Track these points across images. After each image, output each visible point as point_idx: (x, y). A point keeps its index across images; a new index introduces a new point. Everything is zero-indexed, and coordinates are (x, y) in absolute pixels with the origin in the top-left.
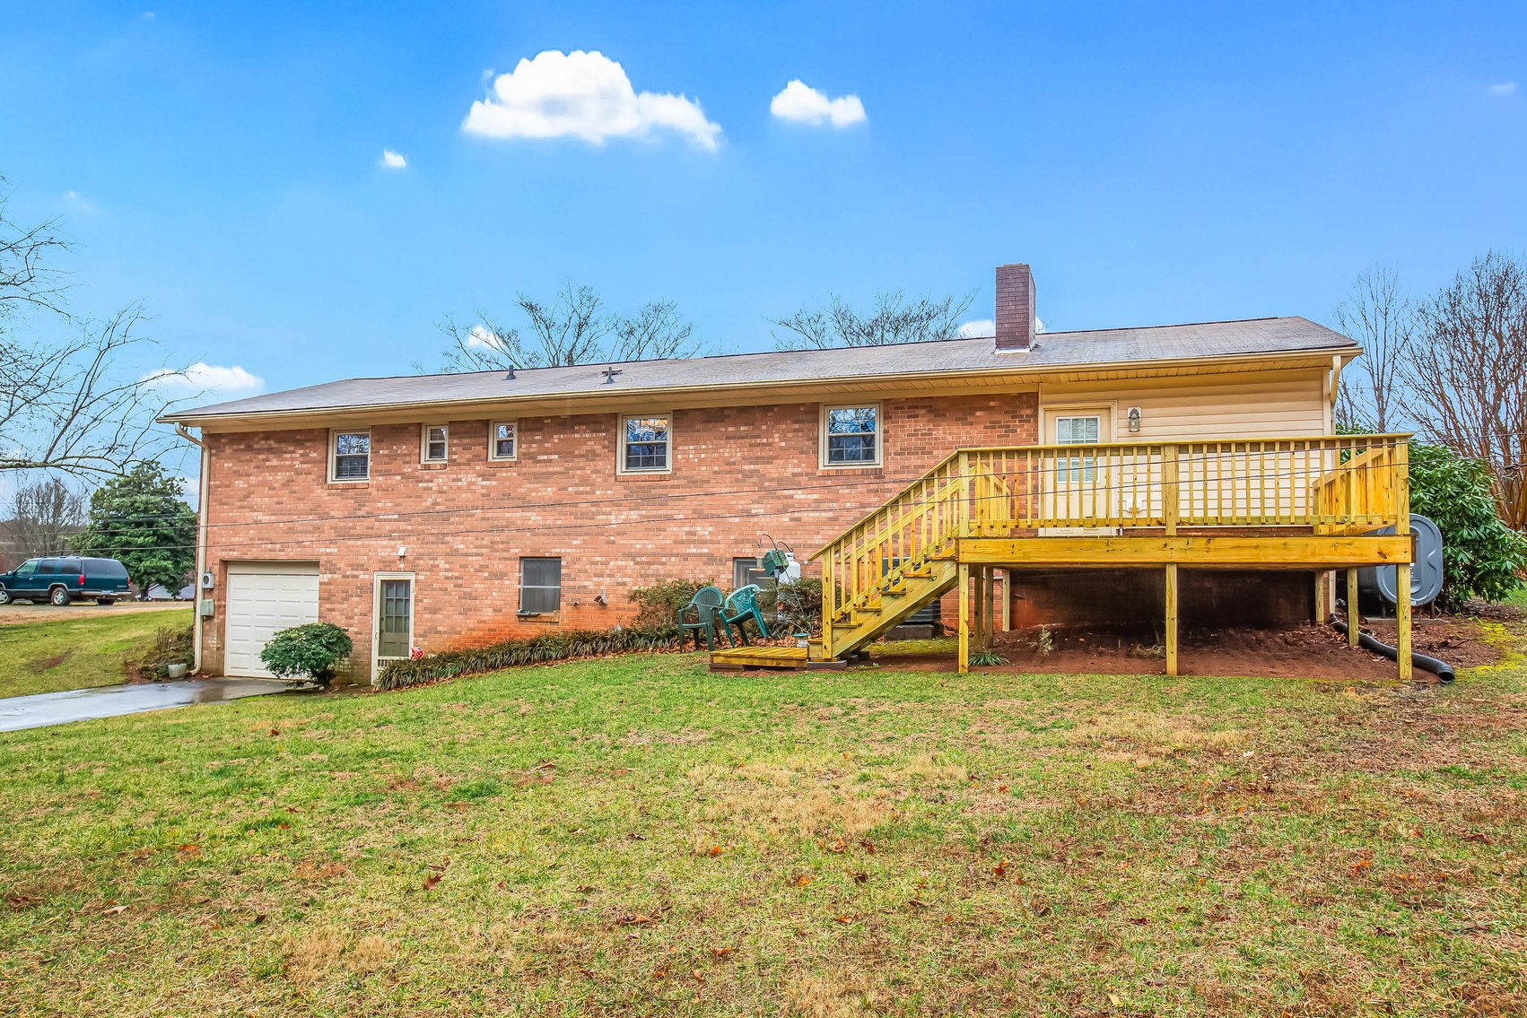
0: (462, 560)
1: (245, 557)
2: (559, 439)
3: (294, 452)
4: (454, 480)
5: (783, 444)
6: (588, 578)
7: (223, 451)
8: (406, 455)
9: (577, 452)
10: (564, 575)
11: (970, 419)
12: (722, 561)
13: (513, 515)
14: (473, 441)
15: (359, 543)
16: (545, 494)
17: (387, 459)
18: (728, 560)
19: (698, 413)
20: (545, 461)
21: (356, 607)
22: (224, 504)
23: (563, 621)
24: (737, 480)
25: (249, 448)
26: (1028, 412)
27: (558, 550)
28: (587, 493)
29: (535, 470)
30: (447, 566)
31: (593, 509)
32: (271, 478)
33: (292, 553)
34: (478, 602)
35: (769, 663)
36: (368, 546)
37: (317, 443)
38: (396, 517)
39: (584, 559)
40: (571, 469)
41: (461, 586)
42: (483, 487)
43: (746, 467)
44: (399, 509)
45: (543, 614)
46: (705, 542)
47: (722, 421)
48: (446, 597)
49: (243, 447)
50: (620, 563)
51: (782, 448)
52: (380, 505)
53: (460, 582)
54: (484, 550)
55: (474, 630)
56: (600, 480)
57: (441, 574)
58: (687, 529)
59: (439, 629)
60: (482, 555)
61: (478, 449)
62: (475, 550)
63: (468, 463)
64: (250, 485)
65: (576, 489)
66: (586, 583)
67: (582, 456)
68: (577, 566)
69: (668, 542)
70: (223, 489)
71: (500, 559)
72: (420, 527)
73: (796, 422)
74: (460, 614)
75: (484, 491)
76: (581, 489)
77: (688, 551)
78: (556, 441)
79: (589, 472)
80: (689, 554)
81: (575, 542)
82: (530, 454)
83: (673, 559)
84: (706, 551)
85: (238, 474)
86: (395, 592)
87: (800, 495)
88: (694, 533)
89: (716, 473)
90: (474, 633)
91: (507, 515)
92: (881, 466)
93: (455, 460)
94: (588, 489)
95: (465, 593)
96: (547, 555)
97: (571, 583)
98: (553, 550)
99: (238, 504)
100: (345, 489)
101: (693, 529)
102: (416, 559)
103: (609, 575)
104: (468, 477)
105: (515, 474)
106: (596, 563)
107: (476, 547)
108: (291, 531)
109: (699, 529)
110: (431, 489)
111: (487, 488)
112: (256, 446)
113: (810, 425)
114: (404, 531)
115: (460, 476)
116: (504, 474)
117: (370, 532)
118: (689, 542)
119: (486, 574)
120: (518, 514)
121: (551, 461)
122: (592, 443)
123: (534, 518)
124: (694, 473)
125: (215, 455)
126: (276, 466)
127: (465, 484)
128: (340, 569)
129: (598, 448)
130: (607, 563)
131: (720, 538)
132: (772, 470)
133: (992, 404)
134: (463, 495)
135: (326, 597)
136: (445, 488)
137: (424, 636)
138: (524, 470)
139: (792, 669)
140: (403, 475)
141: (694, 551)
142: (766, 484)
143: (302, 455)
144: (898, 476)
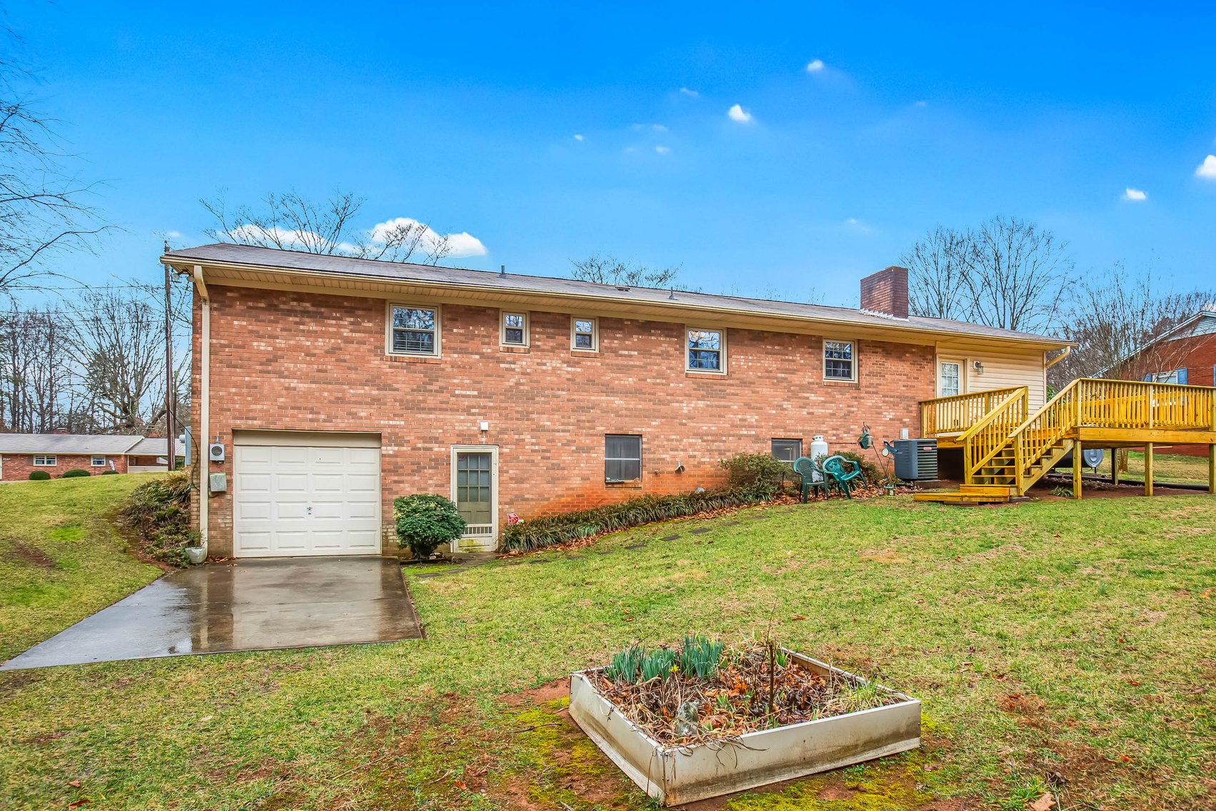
0: (548, 436)
1: (272, 426)
2: (638, 338)
3: (340, 319)
4: (538, 364)
5: (802, 362)
6: (666, 451)
7: (230, 306)
8: (484, 336)
9: (653, 351)
10: (645, 449)
11: (904, 358)
12: (764, 441)
13: (598, 398)
14: (557, 331)
15: (431, 416)
16: (626, 383)
17: (463, 338)
18: (768, 440)
19: (746, 333)
20: (626, 356)
21: (431, 479)
22: (235, 367)
23: (646, 486)
24: (773, 384)
25: (272, 308)
26: (930, 357)
27: (640, 429)
28: (663, 384)
29: (617, 362)
30: (534, 440)
31: (669, 398)
32: (309, 343)
33: (342, 424)
34: (566, 472)
35: (991, 500)
36: (442, 420)
37: (373, 314)
38: (476, 393)
39: (662, 437)
40: (649, 364)
41: (549, 458)
42: (568, 372)
43: (779, 375)
44: (478, 386)
45: (626, 481)
46: (753, 427)
47: (762, 341)
48: (533, 468)
49: (262, 305)
50: (691, 440)
51: (801, 365)
52: (455, 381)
53: (548, 454)
54: (571, 427)
55: (563, 496)
56: (673, 375)
57: (527, 447)
58: (740, 417)
59: (527, 496)
60: (569, 431)
61: (561, 339)
62: (562, 427)
63: (553, 350)
64: (275, 349)
65: (653, 381)
66: (664, 456)
67: (658, 355)
68: (656, 442)
69: (727, 425)
70: (233, 350)
71: (587, 435)
72: (503, 405)
73: (810, 347)
74: (548, 482)
75: (569, 376)
76: (658, 381)
77: (741, 432)
78: (636, 340)
79: (664, 368)
80: (742, 435)
81: (654, 423)
82: (611, 348)
83: (731, 438)
84: (754, 433)
85: (260, 337)
86: (474, 463)
87: (813, 397)
88: (745, 420)
89: (760, 377)
90: (563, 499)
91: (593, 398)
92: (856, 382)
93: (538, 346)
94: (664, 381)
95: (553, 464)
96: (630, 433)
97: (652, 456)
98: (635, 429)
99: (259, 368)
100: (413, 363)
101: (745, 417)
102: (500, 433)
103: (682, 450)
104: (552, 363)
105: (599, 364)
106: (672, 440)
107: (563, 424)
108: (340, 400)
109: (748, 417)
110: (513, 370)
111: (573, 374)
112: (282, 306)
113: (818, 351)
114: (485, 407)
115: (544, 361)
116: (589, 364)
117: (444, 406)
118: (742, 427)
119: (574, 448)
120: (602, 398)
121: (631, 356)
122: (666, 345)
123: (618, 402)
124: (744, 376)
125: (215, 309)
126: (316, 332)
127: (550, 368)
128: (408, 441)
129: (671, 350)
130: (681, 441)
131: (763, 424)
132: (796, 378)
133: (914, 350)
134: (548, 378)
135: (389, 469)
136: (528, 370)
137: (511, 503)
138: (607, 361)
139: (1001, 503)
140: (482, 355)
141: (746, 432)
142: (792, 388)
143: (352, 323)
144: (868, 389)
